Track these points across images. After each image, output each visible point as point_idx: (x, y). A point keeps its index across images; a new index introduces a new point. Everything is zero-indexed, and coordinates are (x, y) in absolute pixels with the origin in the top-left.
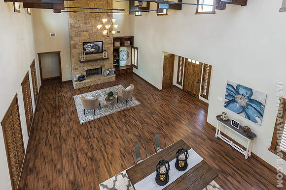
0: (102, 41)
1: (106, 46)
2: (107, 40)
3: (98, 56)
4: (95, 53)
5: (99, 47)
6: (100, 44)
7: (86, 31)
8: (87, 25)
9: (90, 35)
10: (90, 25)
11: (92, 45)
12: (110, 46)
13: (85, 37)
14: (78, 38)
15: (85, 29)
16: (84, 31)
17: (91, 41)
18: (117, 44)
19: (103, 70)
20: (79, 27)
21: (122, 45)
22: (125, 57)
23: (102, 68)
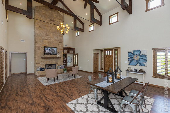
0: (57, 48)
1: (59, 51)
2: (60, 47)
3: (54, 56)
4: (52, 54)
5: (54, 51)
6: (55, 49)
7: (47, 40)
8: (47, 36)
9: (49, 42)
10: (49, 37)
11: (50, 49)
12: (61, 51)
13: (46, 43)
14: (41, 43)
15: (46, 38)
16: (45, 39)
17: (50, 46)
18: (66, 51)
19: (57, 65)
20: (42, 36)
21: (68, 52)
22: (70, 61)
23: (56, 64)
